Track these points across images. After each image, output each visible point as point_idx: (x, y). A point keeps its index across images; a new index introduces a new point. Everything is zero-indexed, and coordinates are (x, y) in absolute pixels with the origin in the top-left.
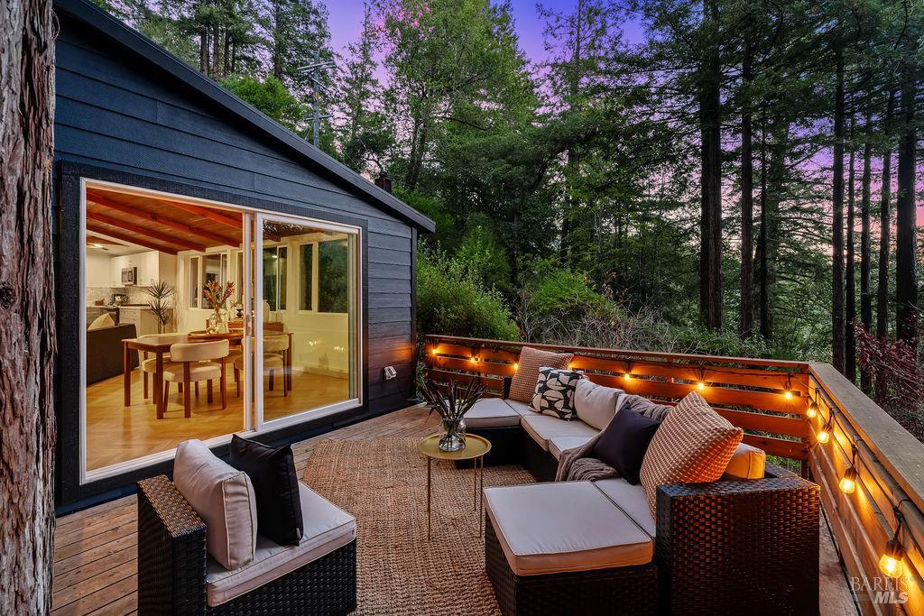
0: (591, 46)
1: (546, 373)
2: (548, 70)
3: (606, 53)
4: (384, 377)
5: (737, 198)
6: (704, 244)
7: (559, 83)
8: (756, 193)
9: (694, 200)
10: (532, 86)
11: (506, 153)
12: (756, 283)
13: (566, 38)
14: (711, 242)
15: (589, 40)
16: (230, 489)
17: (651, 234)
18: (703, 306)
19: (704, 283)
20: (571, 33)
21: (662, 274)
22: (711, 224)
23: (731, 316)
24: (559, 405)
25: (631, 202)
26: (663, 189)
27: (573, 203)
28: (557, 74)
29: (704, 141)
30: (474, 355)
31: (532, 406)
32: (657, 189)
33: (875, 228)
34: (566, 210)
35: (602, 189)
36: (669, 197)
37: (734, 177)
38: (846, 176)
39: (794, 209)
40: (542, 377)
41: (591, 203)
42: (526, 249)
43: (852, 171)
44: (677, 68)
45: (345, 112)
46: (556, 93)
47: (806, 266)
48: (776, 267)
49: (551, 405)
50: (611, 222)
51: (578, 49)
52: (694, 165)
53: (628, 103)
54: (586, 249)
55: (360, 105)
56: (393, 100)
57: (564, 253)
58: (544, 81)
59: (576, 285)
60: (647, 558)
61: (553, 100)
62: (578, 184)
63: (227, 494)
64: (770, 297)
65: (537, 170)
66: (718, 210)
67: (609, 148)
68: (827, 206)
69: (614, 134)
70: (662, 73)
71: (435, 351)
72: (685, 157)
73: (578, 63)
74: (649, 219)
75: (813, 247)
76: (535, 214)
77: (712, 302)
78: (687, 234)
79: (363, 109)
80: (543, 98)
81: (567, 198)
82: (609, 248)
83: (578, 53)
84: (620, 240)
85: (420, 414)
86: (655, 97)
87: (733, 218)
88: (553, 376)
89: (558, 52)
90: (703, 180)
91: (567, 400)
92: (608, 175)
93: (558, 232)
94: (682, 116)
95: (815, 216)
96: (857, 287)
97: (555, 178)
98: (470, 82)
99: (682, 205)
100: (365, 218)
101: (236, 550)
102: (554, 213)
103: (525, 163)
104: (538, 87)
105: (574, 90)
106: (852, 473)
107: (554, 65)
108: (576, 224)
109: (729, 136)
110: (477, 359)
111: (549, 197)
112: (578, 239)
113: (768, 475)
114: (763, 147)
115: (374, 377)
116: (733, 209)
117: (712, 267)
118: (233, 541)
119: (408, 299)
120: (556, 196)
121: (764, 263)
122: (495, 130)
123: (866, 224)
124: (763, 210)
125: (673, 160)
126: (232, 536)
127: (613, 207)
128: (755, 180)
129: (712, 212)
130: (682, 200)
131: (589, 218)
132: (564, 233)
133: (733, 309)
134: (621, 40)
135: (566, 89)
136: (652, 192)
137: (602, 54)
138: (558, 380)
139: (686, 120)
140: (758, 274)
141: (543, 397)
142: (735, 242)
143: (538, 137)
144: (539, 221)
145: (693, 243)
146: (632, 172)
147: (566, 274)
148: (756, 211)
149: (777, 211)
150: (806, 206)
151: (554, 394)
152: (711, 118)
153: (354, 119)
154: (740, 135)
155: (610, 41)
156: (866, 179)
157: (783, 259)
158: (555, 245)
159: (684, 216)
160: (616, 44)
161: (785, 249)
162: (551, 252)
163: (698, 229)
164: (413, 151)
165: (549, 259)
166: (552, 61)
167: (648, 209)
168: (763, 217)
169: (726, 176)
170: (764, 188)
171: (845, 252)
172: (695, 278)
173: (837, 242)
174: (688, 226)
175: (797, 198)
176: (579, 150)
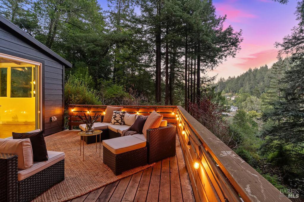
0: (124, 10)
1: (115, 113)
2: (109, 14)
3: (129, 14)
4: (51, 121)
5: (165, 66)
6: (157, 78)
7: (113, 20)
8: (169, 65)
9: (154, 65)
10: (103, 18)
11: (94, 41)
12: (169, 90)
13: (116, 5)
14: (158, 78)
15: (123, 8)
16: (25, 144)
17: (142, 75)
18: (156, 97)
19: (157, 90)
20: (117, 4)
21: (145, 87)
22: (158, 73)
23: (163, 100)
24: (120, 121)
25: (136, 64)
26: (145, 61)
27: (117, 62)
28: (112, 16)
29: (157, 49)
30: (88, 110)
31: (111, 123)
32: (144, 61)
33: (193, 77)
34: (115, 64)
35: (128, 59)
36: (147, 64)
37: (164, 60)
38: (188, 63)
39: (178, 71)
40: (114, 114)
41: (124, 63)
42: (100, 77)
43: (189, 62)
44: (150, 25)
45: (7, 6)
46: (112, 23)
47: (180, 86)
48: (174, 86)
49: (117, 121)
50: (130, 70)
51: (120, 10)
52: (154, 55)
53: (136, 33)
54: (122, 78)
55: (17, 5)
56: (39, 8)
57: (114, 79)
58: (107, 17)
59: (120, 90)
60: (145, 145)
61: (111, 25)
62: (120, 56)
63: (24, 145)
64: (172, 94)
65: (105, 49)
66: (160, 69)
67: (130, 46)
68: (184, 70)
69: (132, 42)
70: (146, 26)
71: (73, 110)
72: (152, 52)
73: (120, 15)
74: (141, 70)
75: (182, 81)
76: (104, 65)
77: (158, 95)
78: (152, 75)
79: (19, 6)
80: (107, 23)
81: (115, 60)
82: (129, 78)
83: (119, 11)
84: (133, 76)
85: (67, 133)
86: (144, 33)
87: (164, 72)
88: (118, 113)
89: (113, 9)
90: (156, 60)
91: (122, 119)
92: (130, 54)
93: (112, 72)
94: (151, 40)
95: (182, 73)
96: (190, 92)
97: (112, 53)
98: (78, 10)
99: (151, 66)
100: (43, 60)
101: (27, 163)
102: (110, 65)
103: (101, 46)
104: (105, 19)
105: (118, 23)
106: (184, 129)
107: (111, 13)
108: (118, 69)
109: (163, 48)
110: (90, 112)
111: (109, 59)
112: (119, 75)
113: (167, 126)
114: (171, 53)
115: (47, 120)
116: (164, 69)
117: (158, 85)
118: (26, 160)
119: (61, 92)
120: (111, 59)
121: (171, 85)
122: (88, 31)
123: (191, 76)
124: (171, 70)
125: (149, 53)
126: (26, 158)
127: (131, 65)
128: (169, 62)
129: (158, 69)
130: (151, 65)
131: (123, 68)
132: (114, 72)
133: (164, 98)
134: (134, 11)
135: (115, 22)
136: (143, 62)
137: (128, 14)
138: (119, 114)
139: (152, 41)
140: (170, 88)
141: (115, 119)
142: (164, 79)
143: (106, 38)
144: (105, 67)
145: (154, 78)
146: (137, 55)
147: (115, 86)
148: (169, 70)
149: (174, 71)
150: (180, 70)
151: (118, 118)
152: (158, 42)
153: (14, 10)
154: (165, 48)
155: (130, 10)
156: (192, 65)
157: (175, 84)
158: (111, 76)
159: (151, 70)
160: (132, 12)
161: (176, 81)
162: (110, 78)
163: (155, 74)
164: (50, 33)
165: (109, 81)
166: (110, 11)
167: (141, 67)
168: (171, 72)
169: (162, 60)
170: (171, 64)
171: (188, 83)
172: (154, 88)
173: (186, 80)
174: (152, 73)
175: (178, 68)
176: (120, 45)
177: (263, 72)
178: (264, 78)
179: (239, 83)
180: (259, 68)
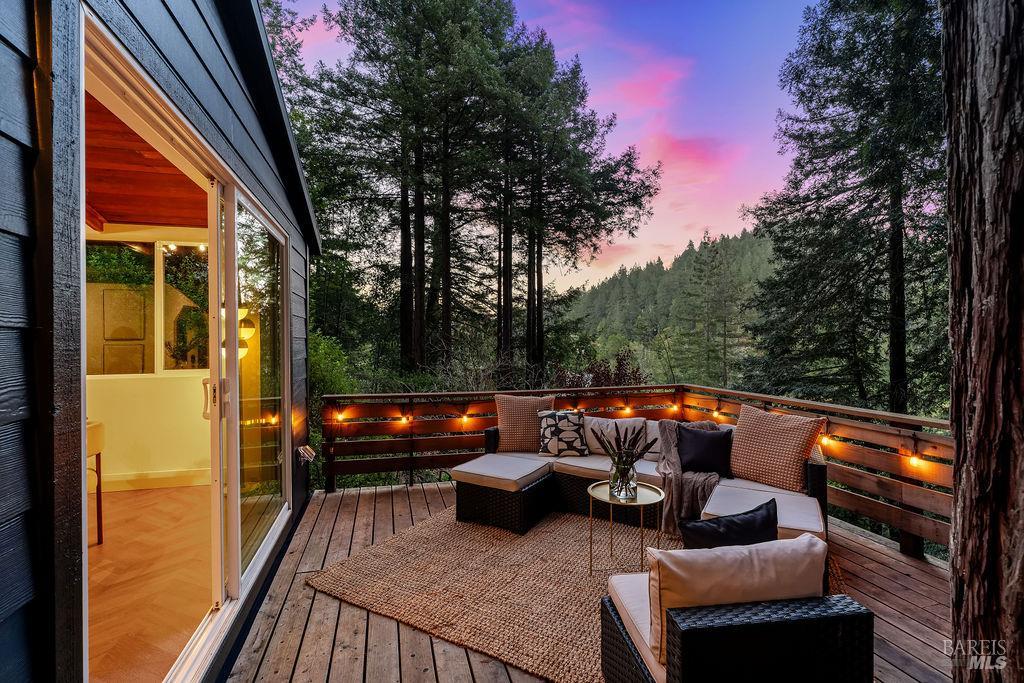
1: (552, 416)
49: (570, 445)
71: (340, 417)
91: (581, 438)
138: (568, 421)
151: (569, 434)
177: (653, 278)
178: (655, 293)
179: (597, 306)
180: (643, 267)
